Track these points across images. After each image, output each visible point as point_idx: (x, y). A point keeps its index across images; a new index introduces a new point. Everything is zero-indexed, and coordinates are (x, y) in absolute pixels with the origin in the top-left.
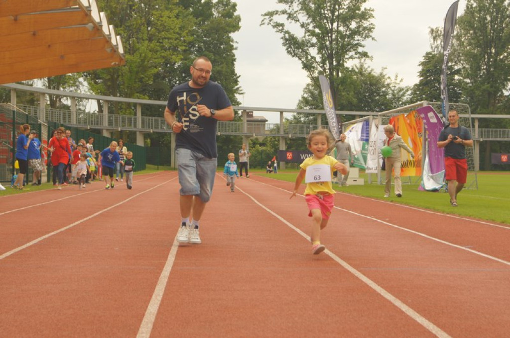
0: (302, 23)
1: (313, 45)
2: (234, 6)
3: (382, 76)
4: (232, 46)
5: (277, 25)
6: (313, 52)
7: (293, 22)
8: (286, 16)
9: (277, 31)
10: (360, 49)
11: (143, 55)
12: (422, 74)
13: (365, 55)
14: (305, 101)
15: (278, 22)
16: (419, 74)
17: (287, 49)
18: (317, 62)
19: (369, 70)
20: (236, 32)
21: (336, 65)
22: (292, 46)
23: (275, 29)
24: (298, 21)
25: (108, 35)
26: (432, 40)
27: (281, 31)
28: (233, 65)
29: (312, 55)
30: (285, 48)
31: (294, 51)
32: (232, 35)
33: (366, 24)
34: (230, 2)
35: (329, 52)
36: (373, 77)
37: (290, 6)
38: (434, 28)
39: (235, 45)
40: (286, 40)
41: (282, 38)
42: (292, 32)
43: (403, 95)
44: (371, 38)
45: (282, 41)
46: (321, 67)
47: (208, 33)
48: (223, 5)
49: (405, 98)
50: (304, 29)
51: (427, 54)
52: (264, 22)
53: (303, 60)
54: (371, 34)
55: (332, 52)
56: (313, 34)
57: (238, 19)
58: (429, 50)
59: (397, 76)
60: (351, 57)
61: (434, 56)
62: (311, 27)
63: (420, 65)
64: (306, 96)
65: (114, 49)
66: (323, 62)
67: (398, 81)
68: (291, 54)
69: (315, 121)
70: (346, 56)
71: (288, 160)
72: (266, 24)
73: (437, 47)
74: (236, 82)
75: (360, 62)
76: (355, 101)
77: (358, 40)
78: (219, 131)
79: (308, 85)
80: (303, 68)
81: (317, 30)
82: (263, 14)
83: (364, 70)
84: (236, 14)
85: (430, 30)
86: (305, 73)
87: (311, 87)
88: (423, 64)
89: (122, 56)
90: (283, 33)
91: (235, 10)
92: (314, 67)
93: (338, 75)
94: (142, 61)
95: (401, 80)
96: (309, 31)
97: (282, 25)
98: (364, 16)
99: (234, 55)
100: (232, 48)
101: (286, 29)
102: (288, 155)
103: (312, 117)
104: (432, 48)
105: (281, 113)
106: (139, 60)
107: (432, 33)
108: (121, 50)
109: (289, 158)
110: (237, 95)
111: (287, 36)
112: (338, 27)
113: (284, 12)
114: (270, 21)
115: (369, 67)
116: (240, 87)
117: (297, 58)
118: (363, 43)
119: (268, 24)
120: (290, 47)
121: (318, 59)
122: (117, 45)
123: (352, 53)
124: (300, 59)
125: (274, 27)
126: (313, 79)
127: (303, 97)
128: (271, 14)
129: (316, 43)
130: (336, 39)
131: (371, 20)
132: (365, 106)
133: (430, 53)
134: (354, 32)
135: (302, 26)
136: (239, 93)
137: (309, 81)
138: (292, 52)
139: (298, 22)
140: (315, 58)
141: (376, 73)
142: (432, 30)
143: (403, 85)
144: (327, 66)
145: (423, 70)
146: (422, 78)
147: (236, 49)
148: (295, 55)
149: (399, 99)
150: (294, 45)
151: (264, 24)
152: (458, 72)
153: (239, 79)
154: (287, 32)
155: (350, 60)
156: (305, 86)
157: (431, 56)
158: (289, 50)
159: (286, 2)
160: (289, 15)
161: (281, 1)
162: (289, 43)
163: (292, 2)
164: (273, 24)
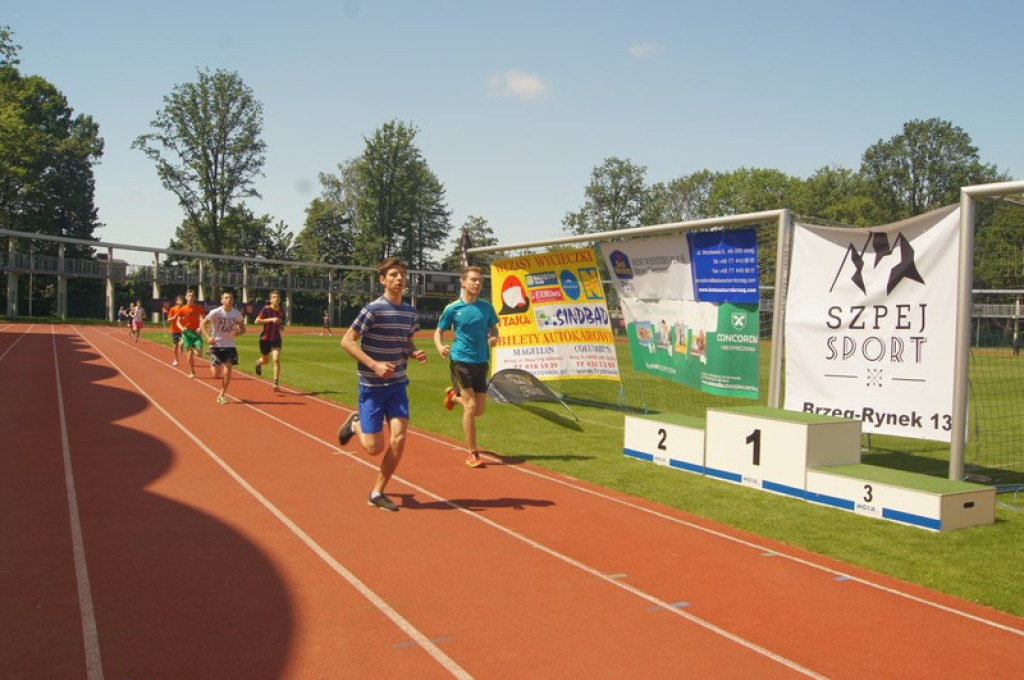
0: (179, 151)
1: (193, 178)
2: (97, 126)
3: (264, 220)
5: (150, 151)
6: (194, 186)
7: (169, 149)
8: (161, 142)
9: (151, 158)
10: (248, 187)
13: (253, 192)
15: (152, 148)
16: (305, 221)
17: (162, 180)
18: (198, 198)
20: (98, 158)
21: (220, 203)
22: (168, 177)
23: (149, 156)
24: (176, 148)
26: (322, 186)
27: (157, 158)
28: (92, 195)
29: (192, 189)
30: (160, 177)
31: (170, 183)
32: (92, 160)
33: (257, 157)
34: (91, 123)
36: (255, 220)
37: (166, 131)
40: (162, 170)
41: (157, 167)
42: (169, 162)
43: (289, 242)
44: (261, 175)
45: (157, 171)
48: (82, 124)
50: (181, 159)
51: (315, 201)
52: (135, 145)
53: (180, 194)
54: (261, 169)
56: (195, 166)
57: (101, 143)
58: (317, 197)
60: (238, 195)
61: (322, 203)
62: (189, 156)
66: (206, 199)
68: (166, 185)
70: (233, 193)
72: (137, 149)
73: (325, 195)
74: (94, 216)
77: (246, 176)
80: (180, 204)
84: (98, 136)
85: (319, 174)
86: (182, 209)
88: (309, 211)
90: (158, 161)
91: (97, 132)
92: (193, 204)
93: (222, 215)
96: (187, 161)
97: (157, 152)
98: (255, 147)
99: (93, 183)
100: (91, 174)
101: (162, 156)
102: (164, 305)
104: (320, 194)
107: (323, 179)
110: (95, 230)
113: (159, 137)
114: (143, 145)
116: (100, 222)
117: (174, 192)
118: (251, 179)
119: (140, 149)
120: (165, 177)
121: (200, 195)
123: (237, 190)
124: (177, 193)
125: (147, 152)
128: (142, 139)
129: (195, 177)
131: (262, 154)
134: (244, 167)
135: (181, 155)
137: (186, 218)
138: (168, 183)
139: (175, 151)
140: (196, 193)
141: (257, 216)
142: (322, 176)
143: (286, 232)
145: (310, 217)
146: (308, 227)
148: (171, 187)
150: (168, 173)
151: (134, 148)
153: (97, 213)
154: (163, 161)
155: (236, 198)
157: (318, 203)
158: (164, 181)
159: (161, 125)
160: (165, 141)
161: (155, 124)
162: (164, 174)
163: (169, 127)
164: (146, 150)
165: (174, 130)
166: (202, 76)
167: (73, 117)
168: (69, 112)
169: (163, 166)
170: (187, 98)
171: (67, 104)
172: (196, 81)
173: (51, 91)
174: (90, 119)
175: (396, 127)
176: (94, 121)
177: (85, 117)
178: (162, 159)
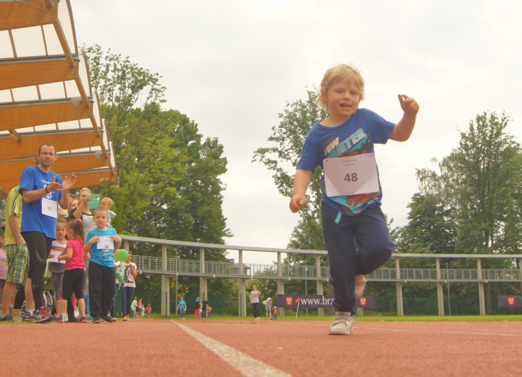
0: (294, 161)
2: (221, 147)
4: (219, 187)
5: (269, 162)
7: (284, 160)
8: (277, 154)
9: (269, 169)
11: (132, 188)
12: (412, 215)
14: (294, 245)
15: (271, 159)
16: (409, 215)
17: (279, 188)
18: (311, 202)
20: (223, 175)
22: (284, 184)
23: (267, 166)
24: (290, 159)
26: (419, 180)
27: (274, 168)
28: (220, 207)
30: (277, 186)
31: (286, 190)
32: (218, 177)
34: (217, 145)
37: (281, 144)
38: (421, 169)
39: (222, 186)
40: (279, 178)
41: (274, 176)
42: (285, 171)
43: (396, 237)
45: (274, 180)
47: (195, 174)
48: (209, 146)
51: (416, 195)
52: (255, 158)
57: (225, 161)
58: (418, 191)
61: (422, 198)
63: (408, 207)
64: (294, 239)
68: (283, 192)
71: (288, 306)
72: (258, 161)
73: (425, 188)
74: (224, 224)
82: (256, 150)
84: (222, 156)
85: (416, 171)
87: (300, 231)
88: (411, 205)
90: (275, 171)
91: (221, 152)
92: (307, 207)
94: (131, 193)
95: (392, 221)
97: (275, 162)
99: (221, 197)
100: (219, 189)
101: (279, 166)
102: (288, 300)
104: (420, 188)
105: (279, 253)
106: (128, 193)
107: (419, 175)
109: (289, 303)
110: (223, 238)
113: (275, 150)
114: (262, 157)
116: (229, 229)
119: (260, 161)
120: (282, 185)
121: (313, 199)
125: (266, 163)
126: (306, 217)
127: (294, 242)
128: (262, 151)
133: (418, 194)
135: (294, 164)
136: (228, 236)
138: (284, 191)
139: (289, 160)
140: (309, 196)
142: (419, 172)
145: (413, 211)
146: (412, 220)
147: (225, 189)
148: (287, 194)
150: (286, 183)
151: (255, 160)
152: (447, 213)
153: (225, 222)
154: (279, 170)
156: (293, 229)
157: (419, 197)
158: (281, 188)
159: (277, 139)
160: (281, 153)
161: (271, 139)
162: (281, 182)
163: (283, 140)
164: (265, 161)
165: (288, 144)
166: (310, 93)
167: (203, 141)
168: (200, 136)
169: (279, 175)
170: (298, 115)
171: (197, 130)
172: (305, 99)
173: (184, 120)
174: (216, 141)
175: (488, 117)
177: (212, 139)
178: (279, 169)
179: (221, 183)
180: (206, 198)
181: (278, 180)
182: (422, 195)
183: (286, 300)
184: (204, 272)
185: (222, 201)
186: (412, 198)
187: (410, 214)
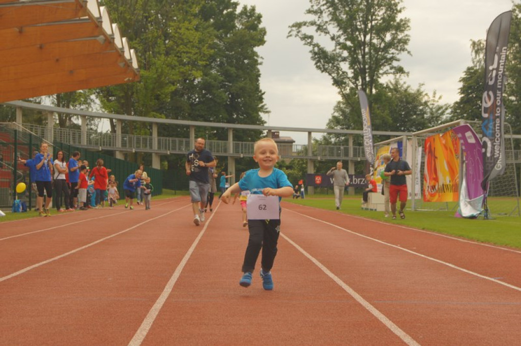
0: (332, 36)
1: (344, 59)
2: (259, 17)
3: (419, 93)
4: (257, 61)
5: (305, 37)
7: (323, 34)
8: (315, 28)
9: (305, 44)
10: (395, 64)
11: (160, 70)
12: (463, 90)
13: (400, 70)
14: (336, 121)
15: (307, 34)
16: (459, 91)
17: (316, 64)
18: (349, 78)
19: (405, 86)
20: (261, 47)
21: (369, 81)
22: (322, 61)
23: (303, 42)
24: (328, 33)
25: (121, 49)
26: (474, 54)
27: (310, 44)
28: (258, 80)
29: (344, 70)
30: (314, 62)
31: (324, 66)
32: (256, 49)
33: (400, 36)
34: (254, 13)
35: (362, 66)
36: (409, 94)
37: (319, 17)
38: (476, 41)
39: (260, 60)
40: (315, 54)
41: (311, 52)
42: (322, 46)
43: (442, 113)
44: (406, 52)
45: (310, 55)
46: (353, 83)
47: (230, 47)
48: (247, 16)
49: (444, 117)
50: (334, 42)
51: (469, 69)
52: (291, 33)
53: (333, 75)
54: (406, 47)
55: (364, 66)
56: (344, 47)
57: (264, 32)
58: (471, 65)
59: (435, 93)
60: (386, 73)
61: (476, 71)
62: (342, 40)
63: (460, 81)
64: (336, 114)
65: (128, 64)
66: (356, 78)
67: (436, 99)
68: (320, 68)
69: (346, 142)
70: (381, 72)
71: (317, 184)
72: (293, 37)
73: (479, 61)
74: (261, 99)
75: (395, 78)
76: (390, 120)
77: (393, 54)
78: (242, 153)
79: (339, 103)
80: (333, 84)
81: (349, 43)
82: (291, 25)
83: (399, 86)
84: (260, 26)
85: (471, 42)
86: (336, 89)
87: (342, 106)
88: (463, 80)
89: (136, 71)
90: (312, 46)
91: (260, 22)
92: (345, 83)
93: (371, 91)
94: (158, 76)
95: (440, 98)
96: (340, 44)
97: (311, 37)
98: (401, 27)
99: (259, 71)
100: (256, 63)
101: (315, 41)
102: (317, 178)
103: (343, 138)
104: (474, 62)
105: (310, 133)
106: (155, 76)
107: (474, 47)
108: (135, 65)
109: (318, 182)
110: (261, 114)
111: (316, 49)
112: (371, 39)
113: (313, 23)
114: (298, 32)
115: (405, 83)
116: (265, 105)
117: (327, 74)
118: (398, 57)
119: (296, 36)
120: (319, 61)
121: (350, 75)
122: (131, 59)
123: (387, 68)
124: (330, 74)
125: (302, 39)
126: (344, 96)
127: (334, 117)
128: (298, 25)
129: (347, 57)
130: (370, 53)
131: (406, 32)
132: (401, 126)
133: (472, 68)
134: (389, 45)
135: (333, 38)
136: (264, 112)
137: (340, 98)
138: (321, 66)
139: (328, 35)
140: (347, 73)
141: (413, 90)
142: (474, 43)
143: (442, 103)
144: (360, 82)
145: (464, 86)
146: (463, 95)
147: (261, 64)
148: (325, 70)
149: (437, 118)
150: (323, 59)
151: (291, 35)
153: (264, 96)
155: (385, 75)
156: (335, 104)
157: (472, 71)
158: (318, 64)
159: (315, 12)
160: (319, 27)
161: (309, 12)
162: (318, 57)
163: (321, 12)
164: (301, 37)
165: (326, 17)
167: (239, 10)
168: (236, 4)
174: (253, 9)
176: (257, 11)
177: (249, 8)
178: (315, 44)
179: (257, 56)
180: (241, 72)
181: (315, 55)
182: (475, 69)
183: (315, 178)
184: (231, 152)
185: (260, 74)
186: (465, 72)
187: (461, 89)
